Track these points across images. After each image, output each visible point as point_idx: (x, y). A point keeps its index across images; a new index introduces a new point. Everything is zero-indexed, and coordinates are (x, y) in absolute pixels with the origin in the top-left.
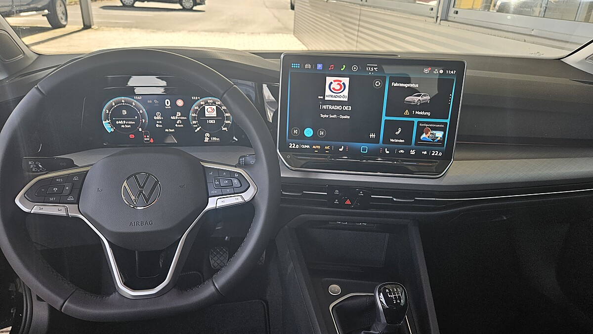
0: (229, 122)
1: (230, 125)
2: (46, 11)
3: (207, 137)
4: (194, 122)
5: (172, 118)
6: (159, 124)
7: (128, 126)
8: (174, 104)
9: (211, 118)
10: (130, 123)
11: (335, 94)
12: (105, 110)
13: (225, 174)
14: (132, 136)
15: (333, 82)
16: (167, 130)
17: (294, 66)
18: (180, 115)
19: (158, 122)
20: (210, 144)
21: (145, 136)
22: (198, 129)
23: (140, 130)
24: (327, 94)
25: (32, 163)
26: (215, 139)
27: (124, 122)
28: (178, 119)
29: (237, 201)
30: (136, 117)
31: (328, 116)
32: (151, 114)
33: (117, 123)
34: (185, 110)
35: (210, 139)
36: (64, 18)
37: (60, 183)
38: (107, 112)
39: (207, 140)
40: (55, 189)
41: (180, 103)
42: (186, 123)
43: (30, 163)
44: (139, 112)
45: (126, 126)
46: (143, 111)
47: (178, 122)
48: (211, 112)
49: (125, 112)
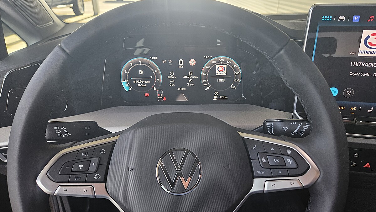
0: (238, 80)
1: (239, 84)
2: (72, 5)
3: (216, 95)
4: (205, 81)
5: (184, 77)
6: (172, 83)
7: (144, 86)
8: (187, 63)
9: (221, 77)
10: (146, 82)
11: (371, 50)
12: (124, 70)
13: (272, 149)
14: (147, 95)
15: (370, 36)
16: (179, 89)
17: (324, 18)
18: (192, 74)
19: (171, 81)
20: (219, 102)
21: (159, 95)
22: (208, 88)
23: (155, 89)
24: (361, 49)
25: (57, 128)
26: (223, 97)
27: (141, 81)
28: (190, 78)
29: (293, 186)
30: (151, 77)
31: (358, 74)
32: (165, 74)
33: (134, 82)
34: (197, 69)
35: (219, 98)
36: (82, 8)
37: (86, 158)
38: (126, 72)
39: (215, 98)
40: (81, 166)
41: (192, 62)
42: (197, 82)
43: (55, 128)
44: (154, 72)
45: (142, 85)
46: (158, 70)
47: (189, 81)
48: (221, 71)
49: (141, 72)
